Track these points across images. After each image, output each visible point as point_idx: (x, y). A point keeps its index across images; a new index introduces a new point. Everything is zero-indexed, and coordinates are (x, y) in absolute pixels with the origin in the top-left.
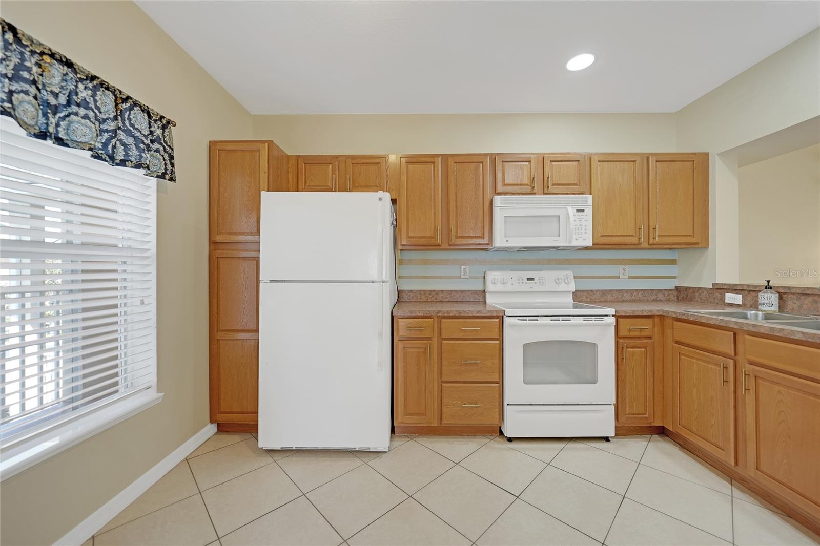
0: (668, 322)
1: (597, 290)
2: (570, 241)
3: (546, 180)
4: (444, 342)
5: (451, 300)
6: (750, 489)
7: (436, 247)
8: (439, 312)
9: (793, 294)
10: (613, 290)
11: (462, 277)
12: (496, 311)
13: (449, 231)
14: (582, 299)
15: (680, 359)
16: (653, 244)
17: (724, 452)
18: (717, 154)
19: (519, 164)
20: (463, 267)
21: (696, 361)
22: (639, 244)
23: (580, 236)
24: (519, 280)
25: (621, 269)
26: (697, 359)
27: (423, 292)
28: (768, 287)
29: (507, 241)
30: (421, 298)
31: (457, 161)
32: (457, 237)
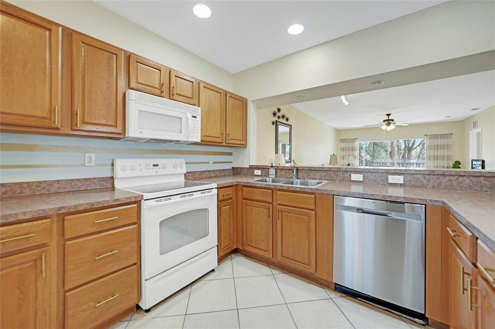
0: (240, 188)
1: (198, 172)
2: (188, 138)
3: (171, 89)
4: (68, 243)
5: (71, 190)
6: (276, 267)
7: (53, 131)
8: (60, 209)
9: (279, 169)
10: (206, 171)
11: (87, 164)
12: (135, 197)
13: (73, 114)
14: (190, 178)
15: (246, 208)
16: (228, 143)
17: (267, 253)
18: (251, 101)
19: (151, 70)
20: (87, 155)
21: (254, 208)
22: (222, 143)
23: (194, 134)
24: (146, 166)
25: (210, 158)
26: (255, 207)
27: (25, 185)
28: (272, 167)
29: (141, 132)
30: (21, 193)
31: (85, 42)
32: (84, 123)
